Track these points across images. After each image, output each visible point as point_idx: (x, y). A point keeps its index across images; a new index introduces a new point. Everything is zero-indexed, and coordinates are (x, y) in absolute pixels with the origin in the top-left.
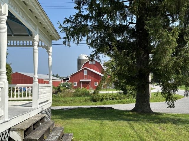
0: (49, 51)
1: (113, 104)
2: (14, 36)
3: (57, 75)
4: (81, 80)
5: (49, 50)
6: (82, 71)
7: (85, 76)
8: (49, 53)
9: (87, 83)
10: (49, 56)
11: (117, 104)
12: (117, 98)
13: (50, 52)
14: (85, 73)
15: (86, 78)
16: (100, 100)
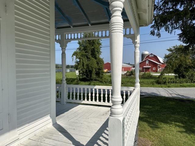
0: (136, 41)
1: (176, 87)
2: (91, 25)
3: (129, 63)
4: (144, 67)
5: (137, 39)
6: (145, 61)
7: (147, 64)
8: (135, 45)
9: (148, 68)
10: (135, 48)
11: (179, 87)
12: (178, 82)
13: (138, 43)
14: (147, 62)
15: (147, 65)
16: (163, 83)
